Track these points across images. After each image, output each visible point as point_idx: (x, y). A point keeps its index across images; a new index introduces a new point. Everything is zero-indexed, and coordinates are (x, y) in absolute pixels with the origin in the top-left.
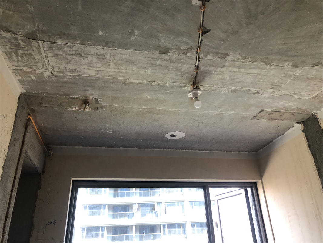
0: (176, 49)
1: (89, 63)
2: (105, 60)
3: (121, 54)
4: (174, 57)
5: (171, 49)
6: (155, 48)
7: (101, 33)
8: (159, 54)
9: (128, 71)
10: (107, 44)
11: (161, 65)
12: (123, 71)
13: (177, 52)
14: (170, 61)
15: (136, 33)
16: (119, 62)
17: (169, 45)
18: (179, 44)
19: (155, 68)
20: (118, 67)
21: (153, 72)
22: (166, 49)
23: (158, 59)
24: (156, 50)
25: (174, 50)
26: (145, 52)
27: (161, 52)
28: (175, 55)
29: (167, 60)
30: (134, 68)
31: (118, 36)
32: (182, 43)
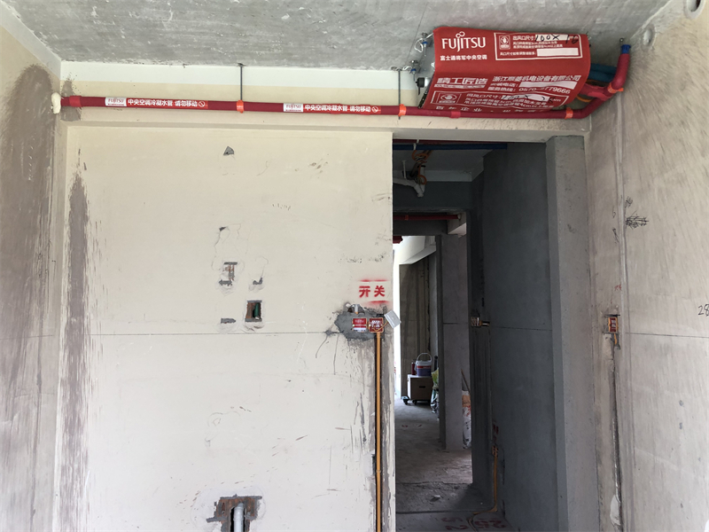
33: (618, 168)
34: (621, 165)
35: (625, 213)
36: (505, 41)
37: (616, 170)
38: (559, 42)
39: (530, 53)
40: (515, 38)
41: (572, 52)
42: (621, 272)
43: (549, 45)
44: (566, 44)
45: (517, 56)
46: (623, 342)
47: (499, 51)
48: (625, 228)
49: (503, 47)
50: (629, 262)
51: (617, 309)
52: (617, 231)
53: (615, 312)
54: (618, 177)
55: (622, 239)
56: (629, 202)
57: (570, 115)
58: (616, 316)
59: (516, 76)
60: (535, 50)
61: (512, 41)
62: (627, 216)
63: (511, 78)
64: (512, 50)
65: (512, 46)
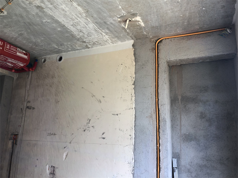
0: (32, 4)
1: (83, 28)
2: (75, 24)
3: (64, 21)
4: (38, 2)
5: (35, 6)
6: (44, 12)
7: (59, 29)
8: (44, 9)
9: (73, 14)
10: (63, 26)
11: (51, 4)
12: (76, 16)
13: (33, 3)
14: (43, 2)
15: (44, 21)
16: (70, 20)
17: (35, 8)
18: (28, 5)
19: (57, 5)
20: (75, 19)
21: (62, 5)
22: (38, 8)
23: (48, 8)
24: (44, 11)
25: (34, 5)
26: (50, 14)
27: (43, 8)
28: (36, 2)
29: (44, 3)
30: (68, 13)
31: (54, 25)
32: (25, 4)
33: (27, 91)
34: (28, 91)
35: (27, 105)
36: (8, 46)
37: (26, 92)
38: (23, 53)
39: (15, 53)
40: (11, 46)
41: (26, 57)
42: (22, 122)
43: (20, 52)
44: (25, 54)
45: (11, 52)
46: (18, 143)
47: (6, 48)
48: (26, 109)
49: (7, 47)
50: (26, 119)
51: (18, 133)
52: (22, 109)
53: (16, 133)
54: (26, 94)
55: (24, 112)
56: (29, 102)
57: (13, 71)
58: (17, 135)
59: (9, 57)
60: (16, 52)
61: (10, 47)
62: (27, 106)
63: (6, 57)
64: (10, 49)
65: (10, 48)
